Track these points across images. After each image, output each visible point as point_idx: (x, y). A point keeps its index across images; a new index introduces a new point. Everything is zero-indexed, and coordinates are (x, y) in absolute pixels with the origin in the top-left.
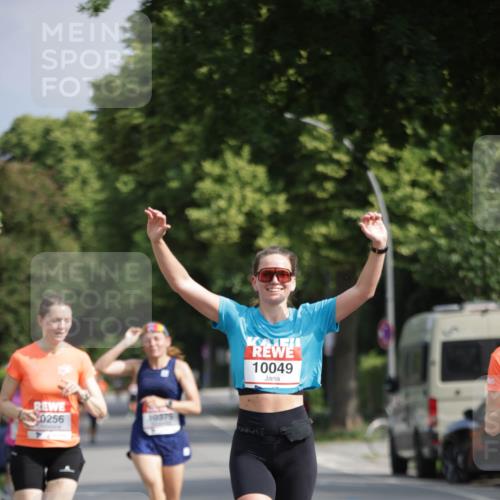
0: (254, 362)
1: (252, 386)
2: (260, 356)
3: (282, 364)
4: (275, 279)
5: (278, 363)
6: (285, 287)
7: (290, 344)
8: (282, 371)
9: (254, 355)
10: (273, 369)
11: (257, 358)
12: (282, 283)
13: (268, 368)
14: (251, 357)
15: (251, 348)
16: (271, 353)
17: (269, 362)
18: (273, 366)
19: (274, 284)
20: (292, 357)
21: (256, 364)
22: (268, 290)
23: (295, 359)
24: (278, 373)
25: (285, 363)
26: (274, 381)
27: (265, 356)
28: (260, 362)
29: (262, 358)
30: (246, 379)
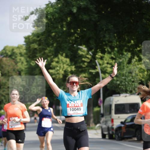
0: (70, 108)
1: (70, 115)
4: (75, 84)
5: (77, 108)
6: (77, 87)
7: (79, 103)
8: (78, 110)
10: (75, 110)
11: (70, 107)
12: (77, 85)
14: (69, 107)
15: (69, 104)
16: (74, 105)
17: (74, 108)
19: (74, 86)
20: (80, 106)
21: (70, 109)
22: (72, 87)
23: (81, 106)
25: (79, 108)
26: (76, 113)
29: (72, 107)
30: (68, 113)
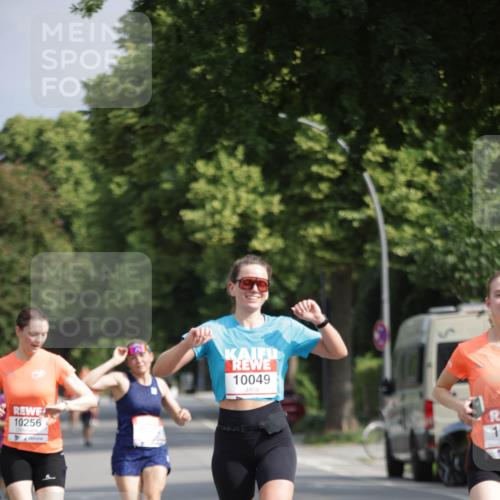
0: (235, 374)
1: (234, 397)
2: (239, 369)
3: (260, 376)
5: (256, 375)
6: (262, 296)
8: (261, 381)
9: (234, 368)
10: (252, 381)
11: (236, 371)
12: (261, 292)
13: (248, 380)
14: (230, 370)
15: (231, 362)
16: (250, 366)
18: (252, 378)
20: (269, 368)
21: (236, 377)
23: (272, 370)
24: (257, 384)
25: (263, 374)
26: (254, 392)
27: (244, 368)
28: (240, 375)
29: (241, 371)
30: (228, 392)
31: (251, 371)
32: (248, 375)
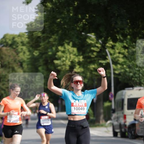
1: (74, 114)
3: (82, 108)
4: (79, 83)
5: (81, 107)
6: (81, 85)
7: (83, 102)
9: (74, 105)
13: (78, 109)
15: (73, 103)
19: (78, 85)
21: (75, 108)
22: (76, 86)
23: (85, 106)
24: (81, 110)
25: (83, 107)
28: (76, 107)
29: (76, 106)
30: (72, 112)
31: (79, 106)
32: (78, 107)
